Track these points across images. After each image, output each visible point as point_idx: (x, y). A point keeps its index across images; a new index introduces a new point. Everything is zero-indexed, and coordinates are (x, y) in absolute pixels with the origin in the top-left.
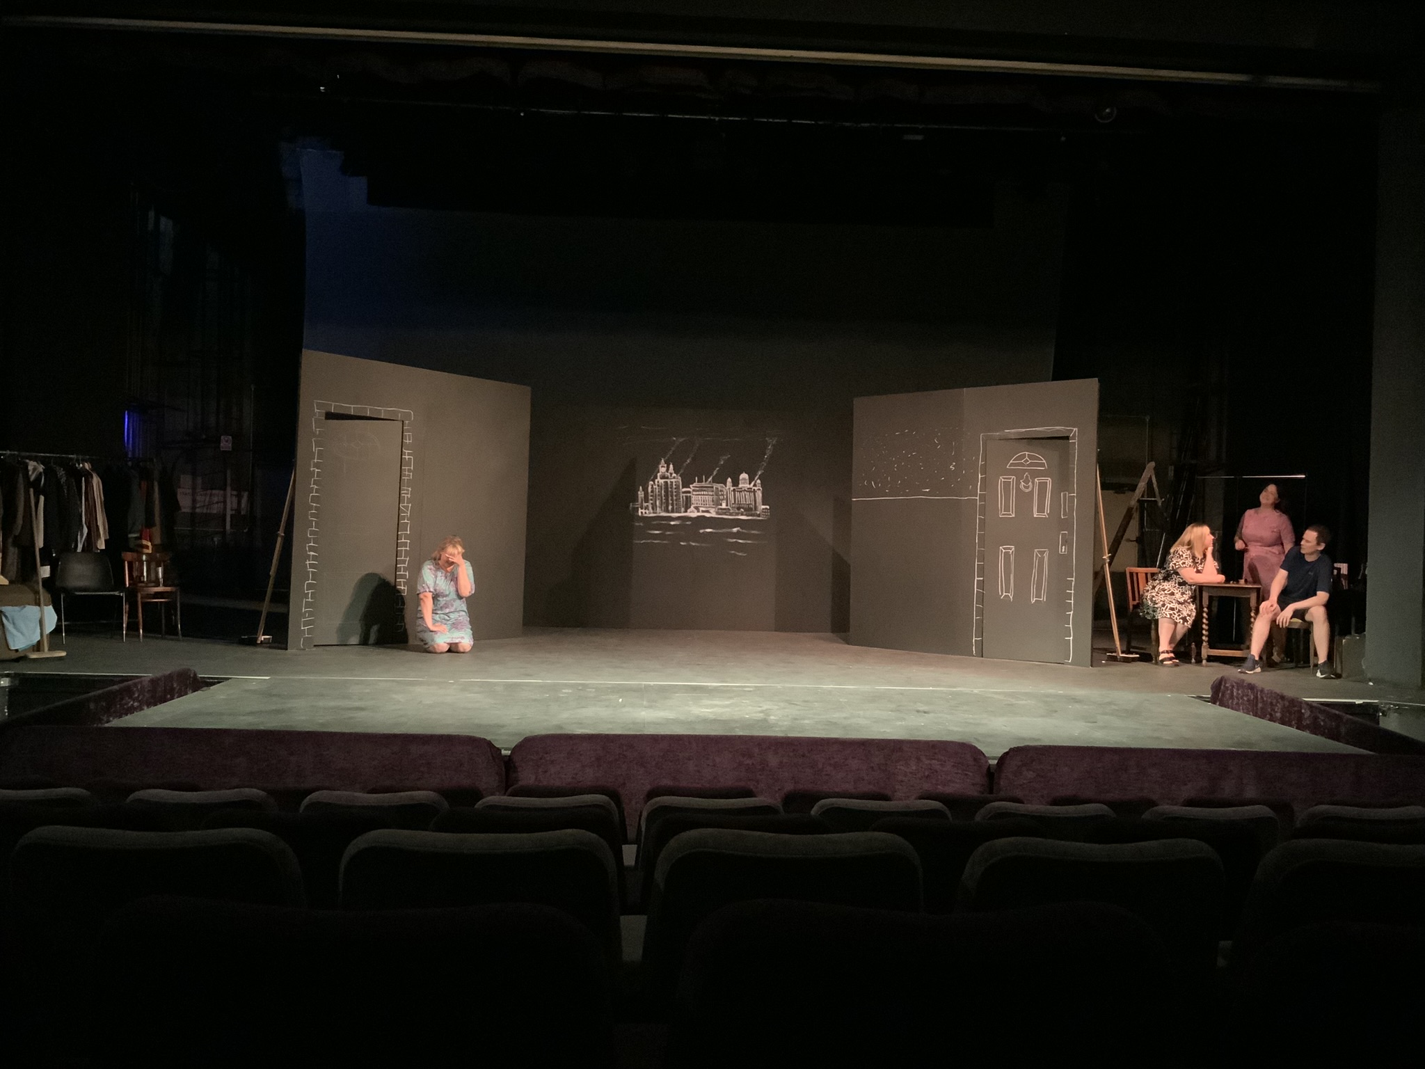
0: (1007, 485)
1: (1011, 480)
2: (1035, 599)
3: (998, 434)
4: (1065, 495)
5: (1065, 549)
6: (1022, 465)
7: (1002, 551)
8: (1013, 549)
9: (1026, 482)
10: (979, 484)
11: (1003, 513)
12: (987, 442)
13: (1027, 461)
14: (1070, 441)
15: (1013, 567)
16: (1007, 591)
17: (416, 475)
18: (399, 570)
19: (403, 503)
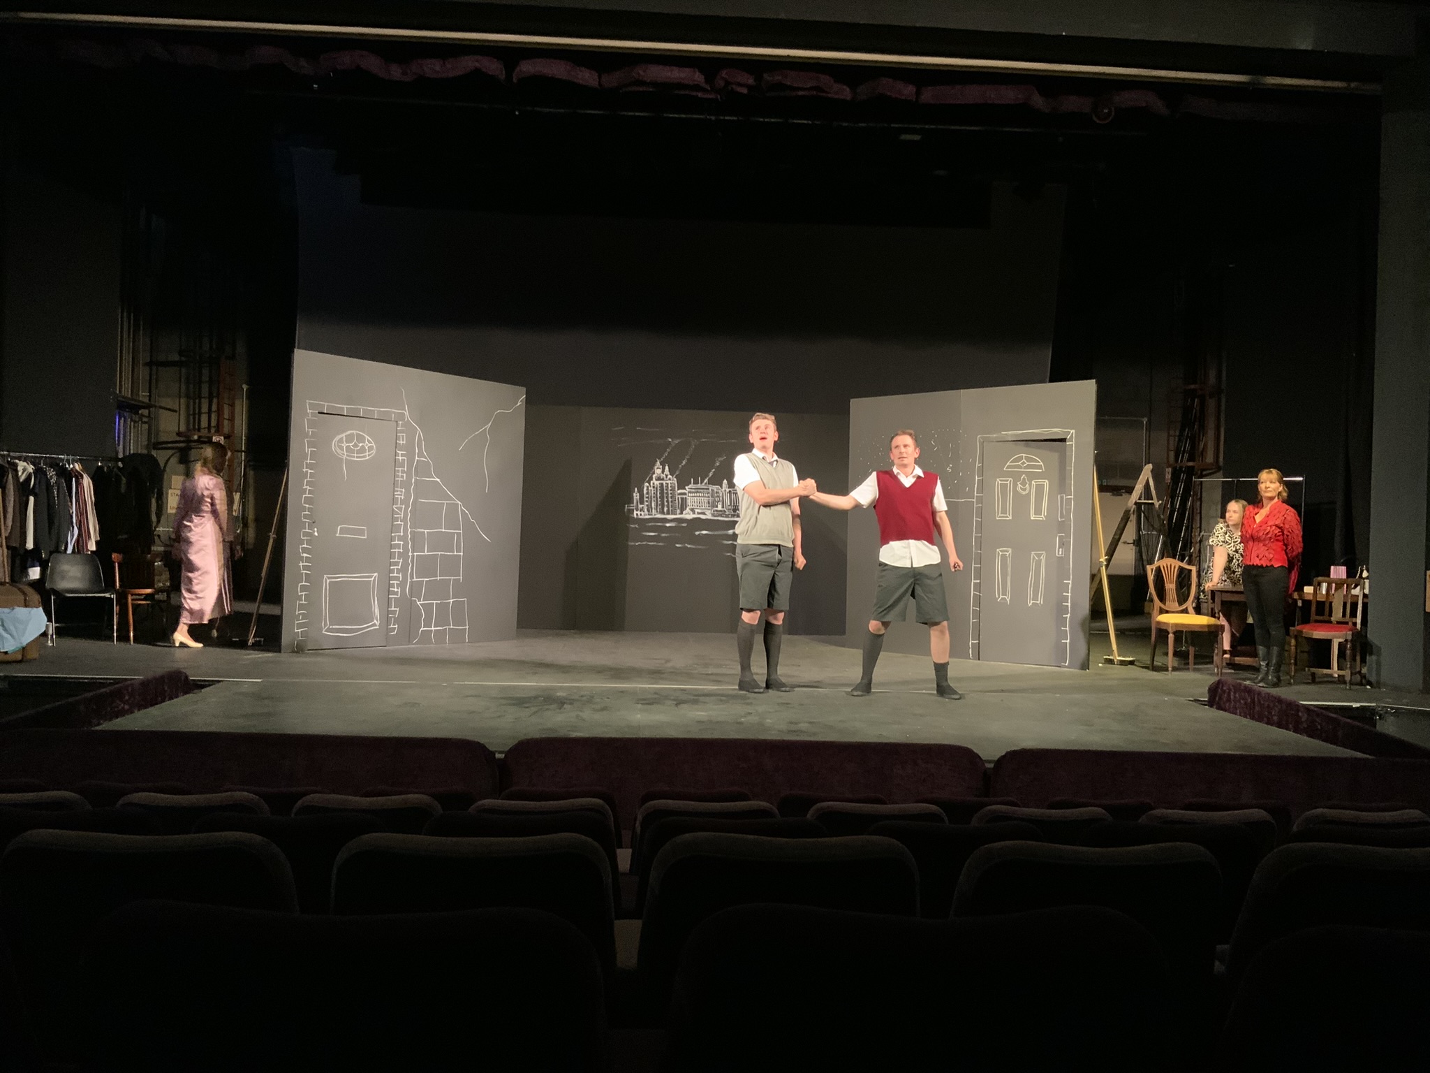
0: (1004, 487)
1: (1008, 482)
2: (1031, 602)
3: (995, 435)
4: (1062, 498)
5: (1063, 551)
6: (1019, 467)
7: (999, 553)
8: (1010, 551)
9: (1024, 484)
10: (976, 486)
11: (1000, 515)
12: (985, 444)
13: (1024, 463)
14: (1068, 443)
15: (1010, 569)
16: (1004, 594)
17: (409, 477)
18: (392, 571)
19: (397, 504)
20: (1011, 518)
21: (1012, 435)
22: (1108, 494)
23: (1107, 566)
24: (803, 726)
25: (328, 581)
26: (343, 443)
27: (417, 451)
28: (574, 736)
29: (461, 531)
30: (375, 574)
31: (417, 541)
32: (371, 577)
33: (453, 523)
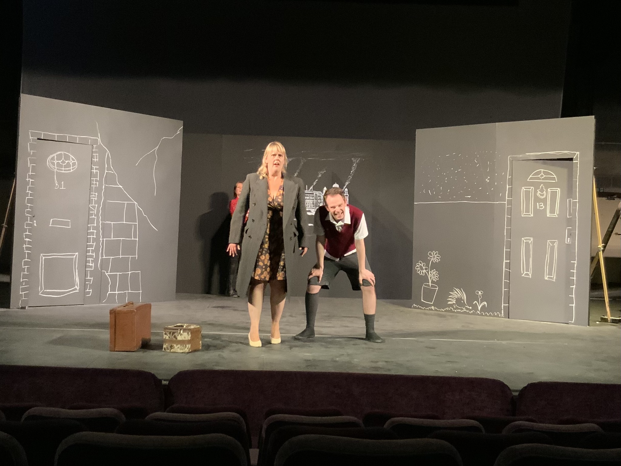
0: (527, 193)
1: (531, 190)
2: (547, 276)
3: (521, 156)
4: (570, 201)
5: (570, 240)
6: (539, 179)
7: (523, 241)
8: (532, 240)
9: (542, 191)
10: (507, 192)
11: (524, 213)
12: (514, 162)
13: (542, 176)
14: (574, 162)
15: (531, 253)
16: (527, 270)
17: (101, 185)
18: (89, 251)
19: (92, 204)
20: (532, 215)
21: (533, 155)
22: (604, 198)
23: (603, 251)
24: (380, 364)
25: (43, 258)
26: (55, 160)
27: (106, 166)
28: (217, 369)
29: (137, 223)
30: (77, 253)
31: (106, 229)
32: (74, 255)
33: (131, 218)
